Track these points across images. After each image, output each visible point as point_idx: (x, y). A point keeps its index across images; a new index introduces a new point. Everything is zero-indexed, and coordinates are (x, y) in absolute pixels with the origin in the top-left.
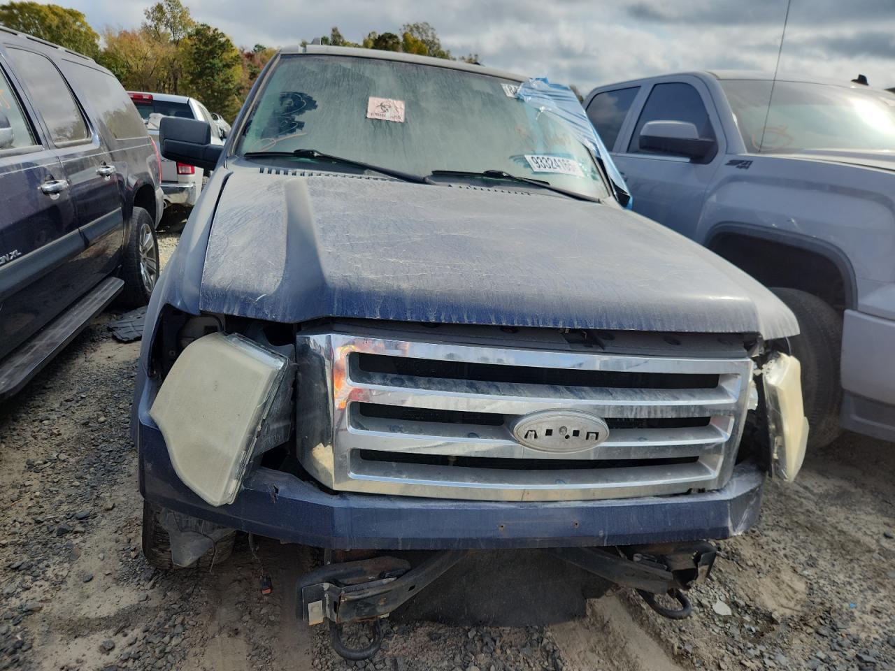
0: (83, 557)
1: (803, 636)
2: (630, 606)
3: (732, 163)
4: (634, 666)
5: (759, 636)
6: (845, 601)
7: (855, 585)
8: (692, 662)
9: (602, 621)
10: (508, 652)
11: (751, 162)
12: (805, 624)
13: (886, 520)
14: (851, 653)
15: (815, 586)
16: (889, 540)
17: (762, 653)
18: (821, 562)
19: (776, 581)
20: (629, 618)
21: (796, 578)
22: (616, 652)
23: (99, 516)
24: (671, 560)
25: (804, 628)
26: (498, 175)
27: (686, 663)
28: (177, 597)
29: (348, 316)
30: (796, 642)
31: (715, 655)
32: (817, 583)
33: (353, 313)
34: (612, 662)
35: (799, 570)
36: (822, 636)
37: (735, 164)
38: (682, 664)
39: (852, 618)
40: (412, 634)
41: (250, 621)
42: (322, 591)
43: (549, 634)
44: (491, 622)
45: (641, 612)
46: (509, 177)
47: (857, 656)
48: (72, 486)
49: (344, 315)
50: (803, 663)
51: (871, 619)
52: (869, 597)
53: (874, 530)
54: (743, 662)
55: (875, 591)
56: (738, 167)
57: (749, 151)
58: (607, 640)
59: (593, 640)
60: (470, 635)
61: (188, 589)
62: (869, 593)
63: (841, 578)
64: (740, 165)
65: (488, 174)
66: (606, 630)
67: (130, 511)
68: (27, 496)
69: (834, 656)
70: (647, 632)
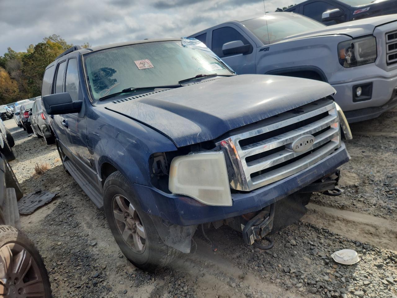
0: (113, 288)
1: (367, 186)
2: (316, 203)
3: (261, 50)
4: (333, 217)
5: (357, 192)
6: (368, 173)
7: (367, 168)
8: (347, 207)
9: (313, 211)
10: (296, 232)
11: (269, 48)
12: (365, 183)
13: (359, 148)
14: (382, 184)
15: (358, 173)
16: (364, 153)
17: (361, 196)
18: (353, 166)
19: (347, 177)
20: (319, 206)
21: (351, 174)
22: (324, 216)
23: (103, 272)
24: (331, 177)
25: (366, 184)
26: (200, 76)
27: (345, 208)
28: (169, 277)
29: (235, 128)
30: (366, 189)
31: (350, 202)
32: (358, 172)
33: (237, 126)
34: (326, 219)
35: (350, 171)
36: (371, 184)
37: (263, 50)
38: (344, 209)
39: (374, 176)
40: (262, 243)
41: (204, 269)
42: (252, 231)
43: (303, 221)
44: (283, 227)
45: (321, 202)
46: (205, 76)
47: (384, 184)
48: (77, 270)
49: (234, 128)
50: (373, 193)
51: (378, 174)
52: (373, 169)
53: (358, 152)
54: (360, 200)
55: (373, 167)
56: (264, 51)
57: (265, 44)
58: (319, 214)
59: (315, 216)
60: (281, 233)
61: (170, 273)
62: (372, 168)
63: (362, 168)
64: (265, 50)
65: (197, 77)
66: (316, 212)
67: (114, 264)
68: (61, 282)
69: (379, 187)
70: (327, 207)
